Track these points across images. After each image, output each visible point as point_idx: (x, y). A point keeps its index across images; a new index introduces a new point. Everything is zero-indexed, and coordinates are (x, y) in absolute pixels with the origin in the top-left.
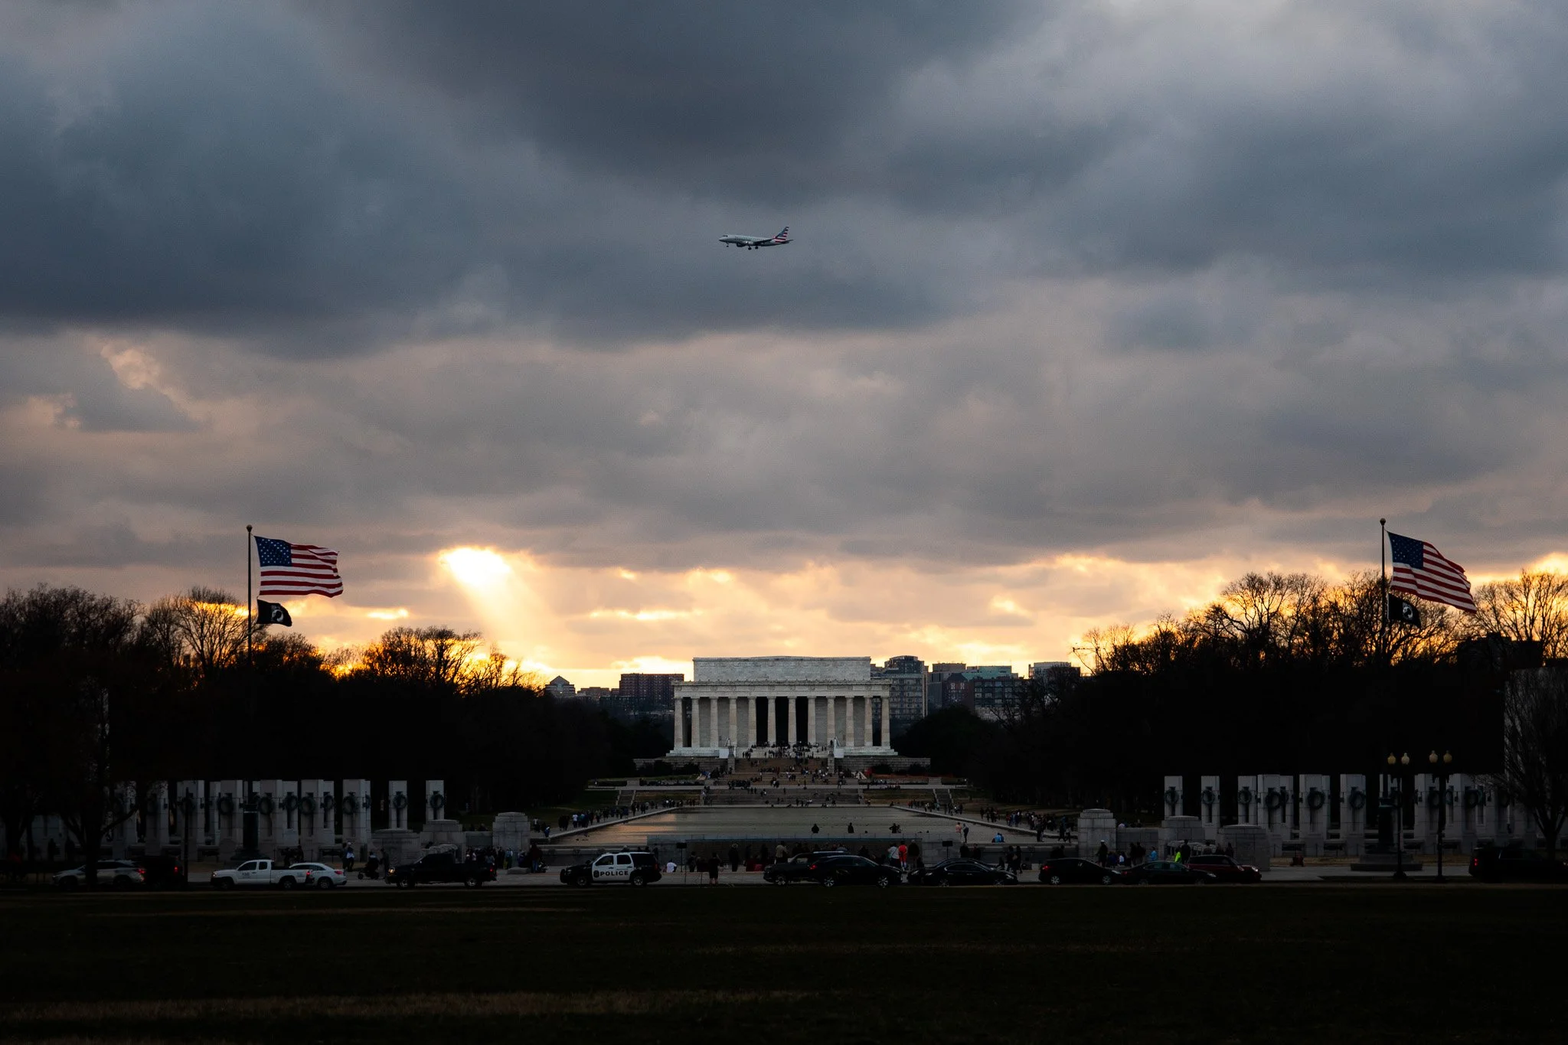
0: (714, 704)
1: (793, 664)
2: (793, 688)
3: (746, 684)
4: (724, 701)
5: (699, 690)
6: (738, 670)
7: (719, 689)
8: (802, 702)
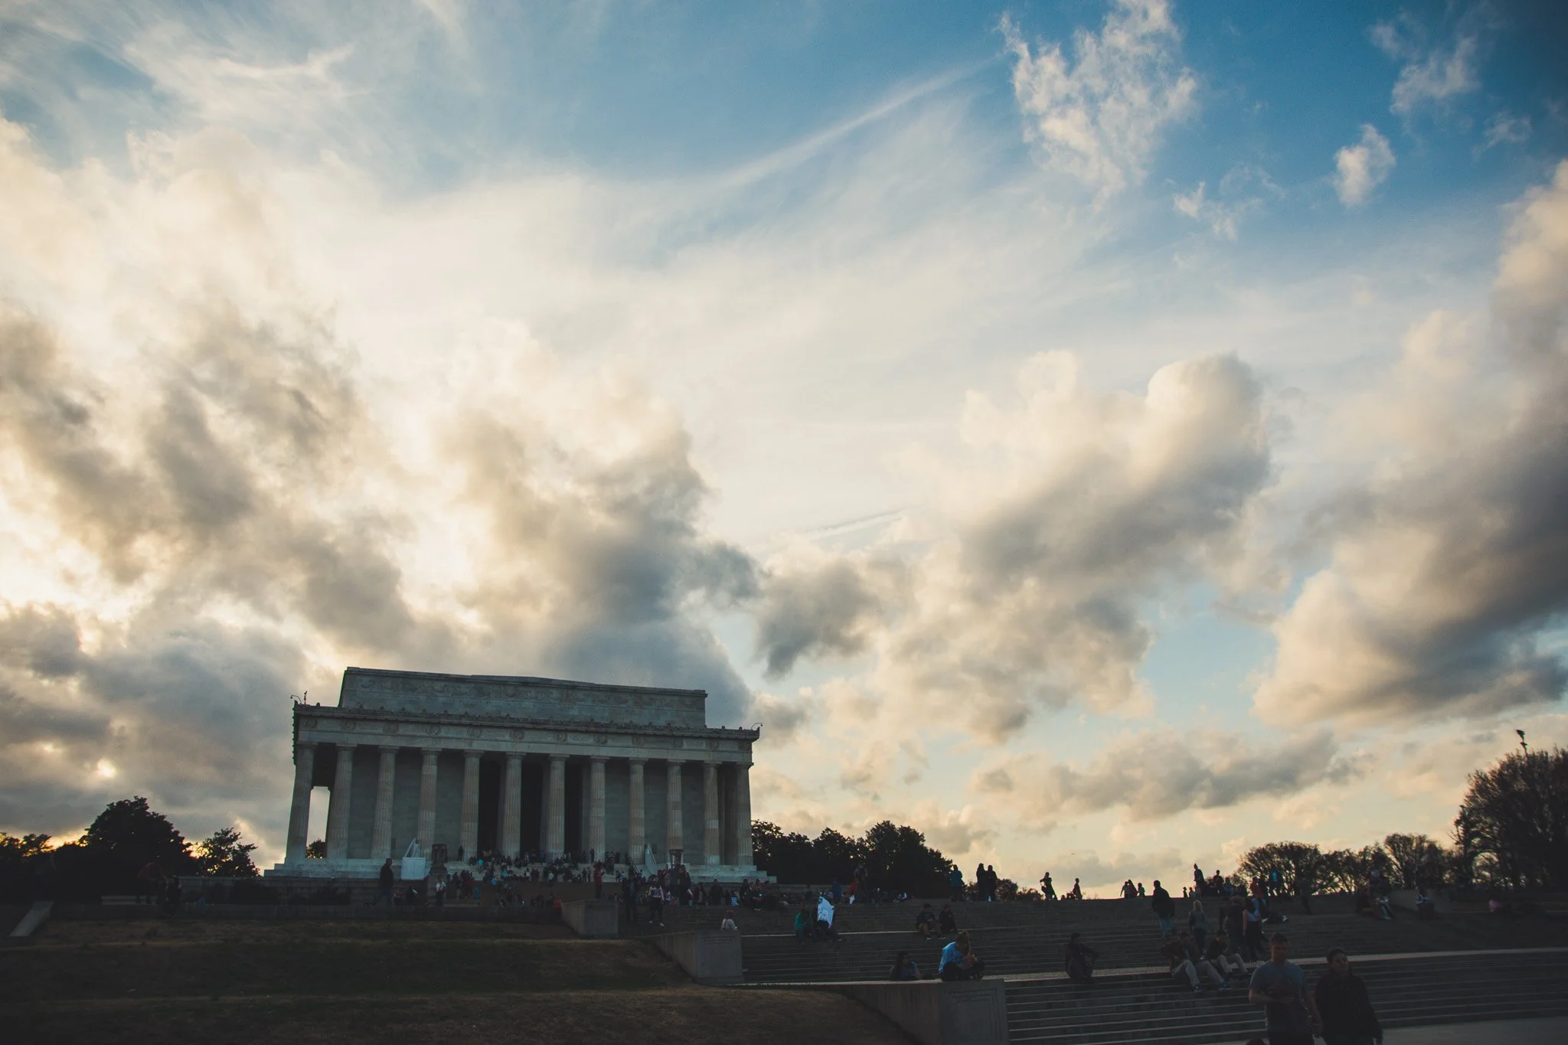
0: (389, 760)
1: (555, 693)
2: (562, 736)
3: (464, 721)
4: (410, 758)
5: (358, 729)
6: (441, 699)
7: (402, 730)
8: (578, 767)
